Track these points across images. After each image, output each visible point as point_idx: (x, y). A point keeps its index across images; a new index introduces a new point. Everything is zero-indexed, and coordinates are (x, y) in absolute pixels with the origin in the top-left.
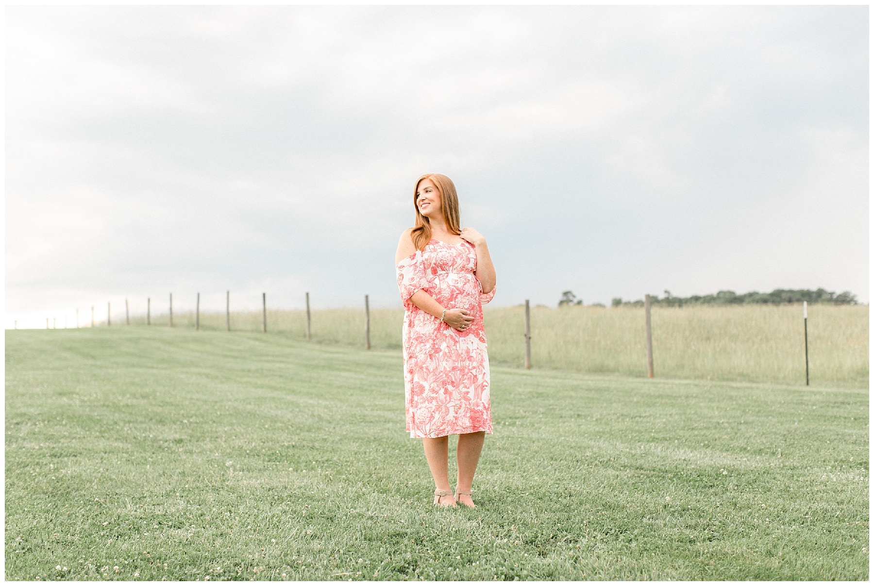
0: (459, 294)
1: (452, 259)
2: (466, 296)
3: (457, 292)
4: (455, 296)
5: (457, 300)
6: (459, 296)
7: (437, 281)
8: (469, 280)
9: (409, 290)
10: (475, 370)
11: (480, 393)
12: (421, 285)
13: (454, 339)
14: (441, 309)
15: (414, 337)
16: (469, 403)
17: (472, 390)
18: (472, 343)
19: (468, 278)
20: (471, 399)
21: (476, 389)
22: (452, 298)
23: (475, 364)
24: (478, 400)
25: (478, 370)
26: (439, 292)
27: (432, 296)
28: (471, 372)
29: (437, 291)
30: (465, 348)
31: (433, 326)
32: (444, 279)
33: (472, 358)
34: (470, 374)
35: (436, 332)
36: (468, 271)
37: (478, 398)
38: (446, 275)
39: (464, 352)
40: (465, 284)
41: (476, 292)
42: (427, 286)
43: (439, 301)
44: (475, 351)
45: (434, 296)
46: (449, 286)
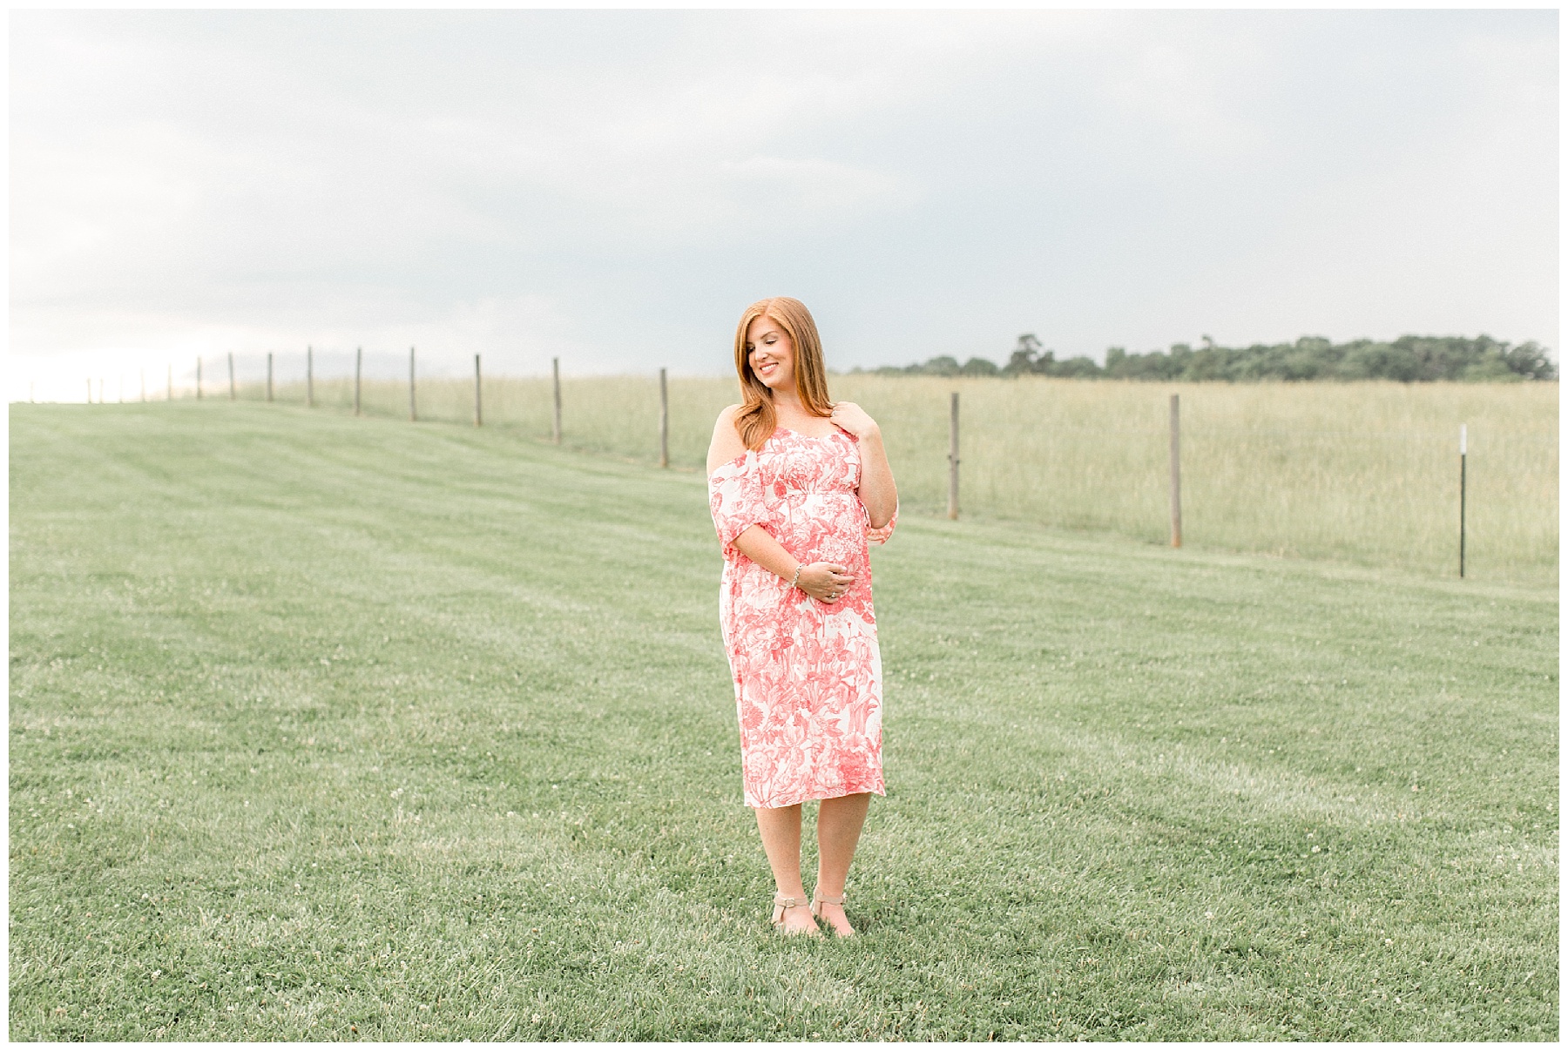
0: (826, 534)
1: (814, 468)
2: (839, 537)
3: (824, 530)
4: (818, 538)
5: (822, 545)
6: (826, 539)
7: (784, 509)
8: (845, 507)
9: (733, 527)
10: (853, 677)
11: (862, 720)
12: (756, 517)
13: (814, 621)
14: (792, 563)
15: (741, 614)
16: (839, 741)
17: (845, 715)
18: (849, 624)
19: (844, 503)
20: (842, 733)
21: (853, 713)
22: (814, 541)
23: (853, 666)
24: (858, 733)
25: (859, 677)
26: (789, 529)
27: (775, 537)
28: (844, 682)
29: (784, 527)
30: (835, 637)
31: (777, 596)
32: (798, 505)
33: (847, 656)
34: (841, 685)
35: (783, 606)
36: (844, 489)
37: (857, 730)
38: (802, 498)
39: (830, 644)
40: (839, 514)
41: (857, 529)
42: (765, 518)
43: (789, 548)
44: (854, 640)
45: (779, 537)
46: (807, 519)
